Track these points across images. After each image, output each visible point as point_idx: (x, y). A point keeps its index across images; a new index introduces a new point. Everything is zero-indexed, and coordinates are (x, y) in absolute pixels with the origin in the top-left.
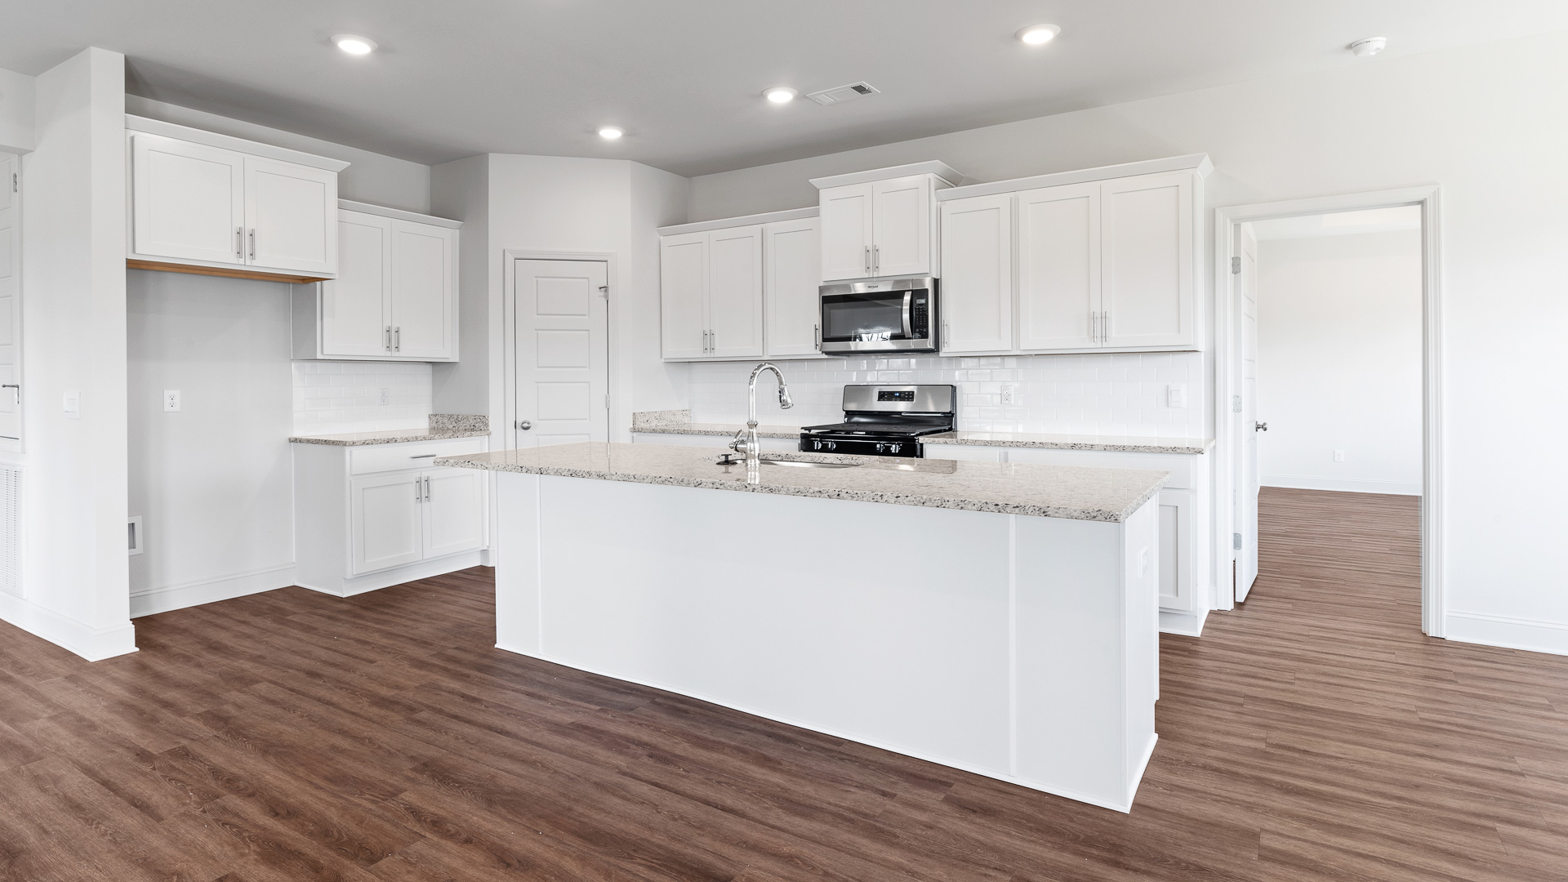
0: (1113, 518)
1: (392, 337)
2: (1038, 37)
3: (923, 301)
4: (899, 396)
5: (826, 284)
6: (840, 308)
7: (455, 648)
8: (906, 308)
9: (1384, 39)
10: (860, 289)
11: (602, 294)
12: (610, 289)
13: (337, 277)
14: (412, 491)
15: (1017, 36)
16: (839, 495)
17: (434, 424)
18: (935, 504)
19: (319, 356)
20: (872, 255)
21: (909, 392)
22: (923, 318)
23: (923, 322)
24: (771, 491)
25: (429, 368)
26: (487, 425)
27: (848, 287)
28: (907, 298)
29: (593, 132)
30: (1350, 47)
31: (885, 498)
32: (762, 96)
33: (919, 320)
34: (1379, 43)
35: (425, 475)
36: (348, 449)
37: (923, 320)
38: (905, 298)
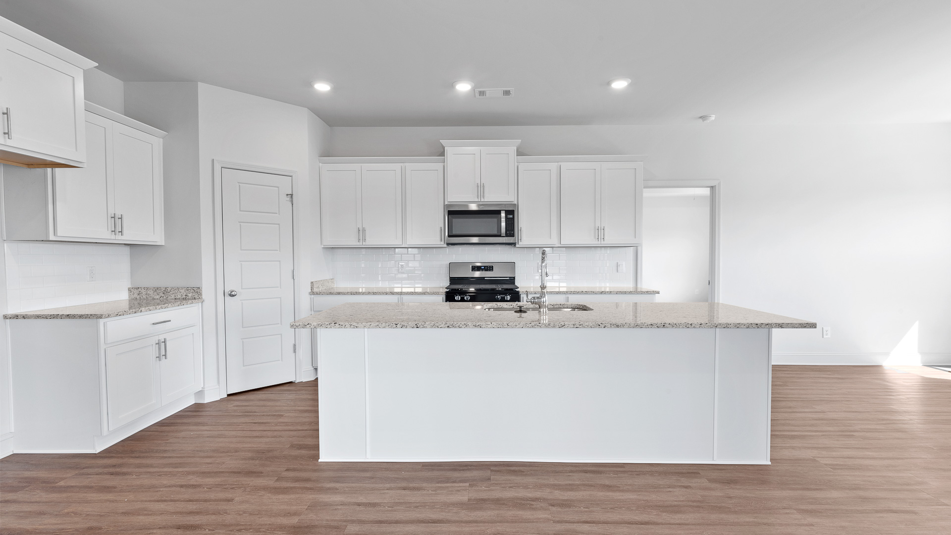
0: (814, 326)
1: (117, 223)
2: (619, 85)
3: (511, 216)
4: (484, 269)
5: (449, 203)
6: (459, 218)
7: (285, 471)
8: (503, 220)
9: (714, 116)
10: (473, 207)
11: (288, 199)
12: (293, 195)
13: (85, 166)
14: (153, 352)
15: (609, 83)
16: (664, 326)
17: (136, 295)
18: (723, 327)
19: (52, 238)
20: (481, 189)
21: (490, 266)
22: (511, 226)
23: (511, 228)
24: (618, 326)
25: (127, 249)
26: (201, 294)
27: (467, 206)
28: (503, 214)
29: (310, 85)
30: (701, 117)
31: (693, 325)
32: (452, 86)
33: (509, 227)
34: (713, 118)
35: (162, 338)
36: (102, 321)
37: (511, 227)
38: (502, 214)
